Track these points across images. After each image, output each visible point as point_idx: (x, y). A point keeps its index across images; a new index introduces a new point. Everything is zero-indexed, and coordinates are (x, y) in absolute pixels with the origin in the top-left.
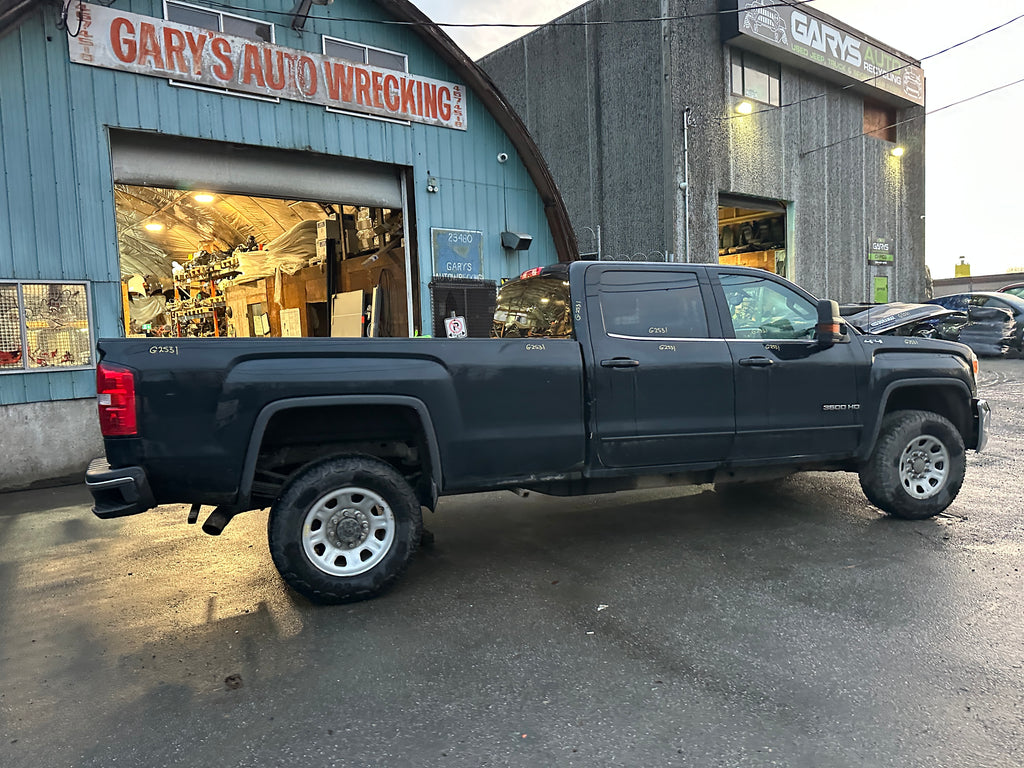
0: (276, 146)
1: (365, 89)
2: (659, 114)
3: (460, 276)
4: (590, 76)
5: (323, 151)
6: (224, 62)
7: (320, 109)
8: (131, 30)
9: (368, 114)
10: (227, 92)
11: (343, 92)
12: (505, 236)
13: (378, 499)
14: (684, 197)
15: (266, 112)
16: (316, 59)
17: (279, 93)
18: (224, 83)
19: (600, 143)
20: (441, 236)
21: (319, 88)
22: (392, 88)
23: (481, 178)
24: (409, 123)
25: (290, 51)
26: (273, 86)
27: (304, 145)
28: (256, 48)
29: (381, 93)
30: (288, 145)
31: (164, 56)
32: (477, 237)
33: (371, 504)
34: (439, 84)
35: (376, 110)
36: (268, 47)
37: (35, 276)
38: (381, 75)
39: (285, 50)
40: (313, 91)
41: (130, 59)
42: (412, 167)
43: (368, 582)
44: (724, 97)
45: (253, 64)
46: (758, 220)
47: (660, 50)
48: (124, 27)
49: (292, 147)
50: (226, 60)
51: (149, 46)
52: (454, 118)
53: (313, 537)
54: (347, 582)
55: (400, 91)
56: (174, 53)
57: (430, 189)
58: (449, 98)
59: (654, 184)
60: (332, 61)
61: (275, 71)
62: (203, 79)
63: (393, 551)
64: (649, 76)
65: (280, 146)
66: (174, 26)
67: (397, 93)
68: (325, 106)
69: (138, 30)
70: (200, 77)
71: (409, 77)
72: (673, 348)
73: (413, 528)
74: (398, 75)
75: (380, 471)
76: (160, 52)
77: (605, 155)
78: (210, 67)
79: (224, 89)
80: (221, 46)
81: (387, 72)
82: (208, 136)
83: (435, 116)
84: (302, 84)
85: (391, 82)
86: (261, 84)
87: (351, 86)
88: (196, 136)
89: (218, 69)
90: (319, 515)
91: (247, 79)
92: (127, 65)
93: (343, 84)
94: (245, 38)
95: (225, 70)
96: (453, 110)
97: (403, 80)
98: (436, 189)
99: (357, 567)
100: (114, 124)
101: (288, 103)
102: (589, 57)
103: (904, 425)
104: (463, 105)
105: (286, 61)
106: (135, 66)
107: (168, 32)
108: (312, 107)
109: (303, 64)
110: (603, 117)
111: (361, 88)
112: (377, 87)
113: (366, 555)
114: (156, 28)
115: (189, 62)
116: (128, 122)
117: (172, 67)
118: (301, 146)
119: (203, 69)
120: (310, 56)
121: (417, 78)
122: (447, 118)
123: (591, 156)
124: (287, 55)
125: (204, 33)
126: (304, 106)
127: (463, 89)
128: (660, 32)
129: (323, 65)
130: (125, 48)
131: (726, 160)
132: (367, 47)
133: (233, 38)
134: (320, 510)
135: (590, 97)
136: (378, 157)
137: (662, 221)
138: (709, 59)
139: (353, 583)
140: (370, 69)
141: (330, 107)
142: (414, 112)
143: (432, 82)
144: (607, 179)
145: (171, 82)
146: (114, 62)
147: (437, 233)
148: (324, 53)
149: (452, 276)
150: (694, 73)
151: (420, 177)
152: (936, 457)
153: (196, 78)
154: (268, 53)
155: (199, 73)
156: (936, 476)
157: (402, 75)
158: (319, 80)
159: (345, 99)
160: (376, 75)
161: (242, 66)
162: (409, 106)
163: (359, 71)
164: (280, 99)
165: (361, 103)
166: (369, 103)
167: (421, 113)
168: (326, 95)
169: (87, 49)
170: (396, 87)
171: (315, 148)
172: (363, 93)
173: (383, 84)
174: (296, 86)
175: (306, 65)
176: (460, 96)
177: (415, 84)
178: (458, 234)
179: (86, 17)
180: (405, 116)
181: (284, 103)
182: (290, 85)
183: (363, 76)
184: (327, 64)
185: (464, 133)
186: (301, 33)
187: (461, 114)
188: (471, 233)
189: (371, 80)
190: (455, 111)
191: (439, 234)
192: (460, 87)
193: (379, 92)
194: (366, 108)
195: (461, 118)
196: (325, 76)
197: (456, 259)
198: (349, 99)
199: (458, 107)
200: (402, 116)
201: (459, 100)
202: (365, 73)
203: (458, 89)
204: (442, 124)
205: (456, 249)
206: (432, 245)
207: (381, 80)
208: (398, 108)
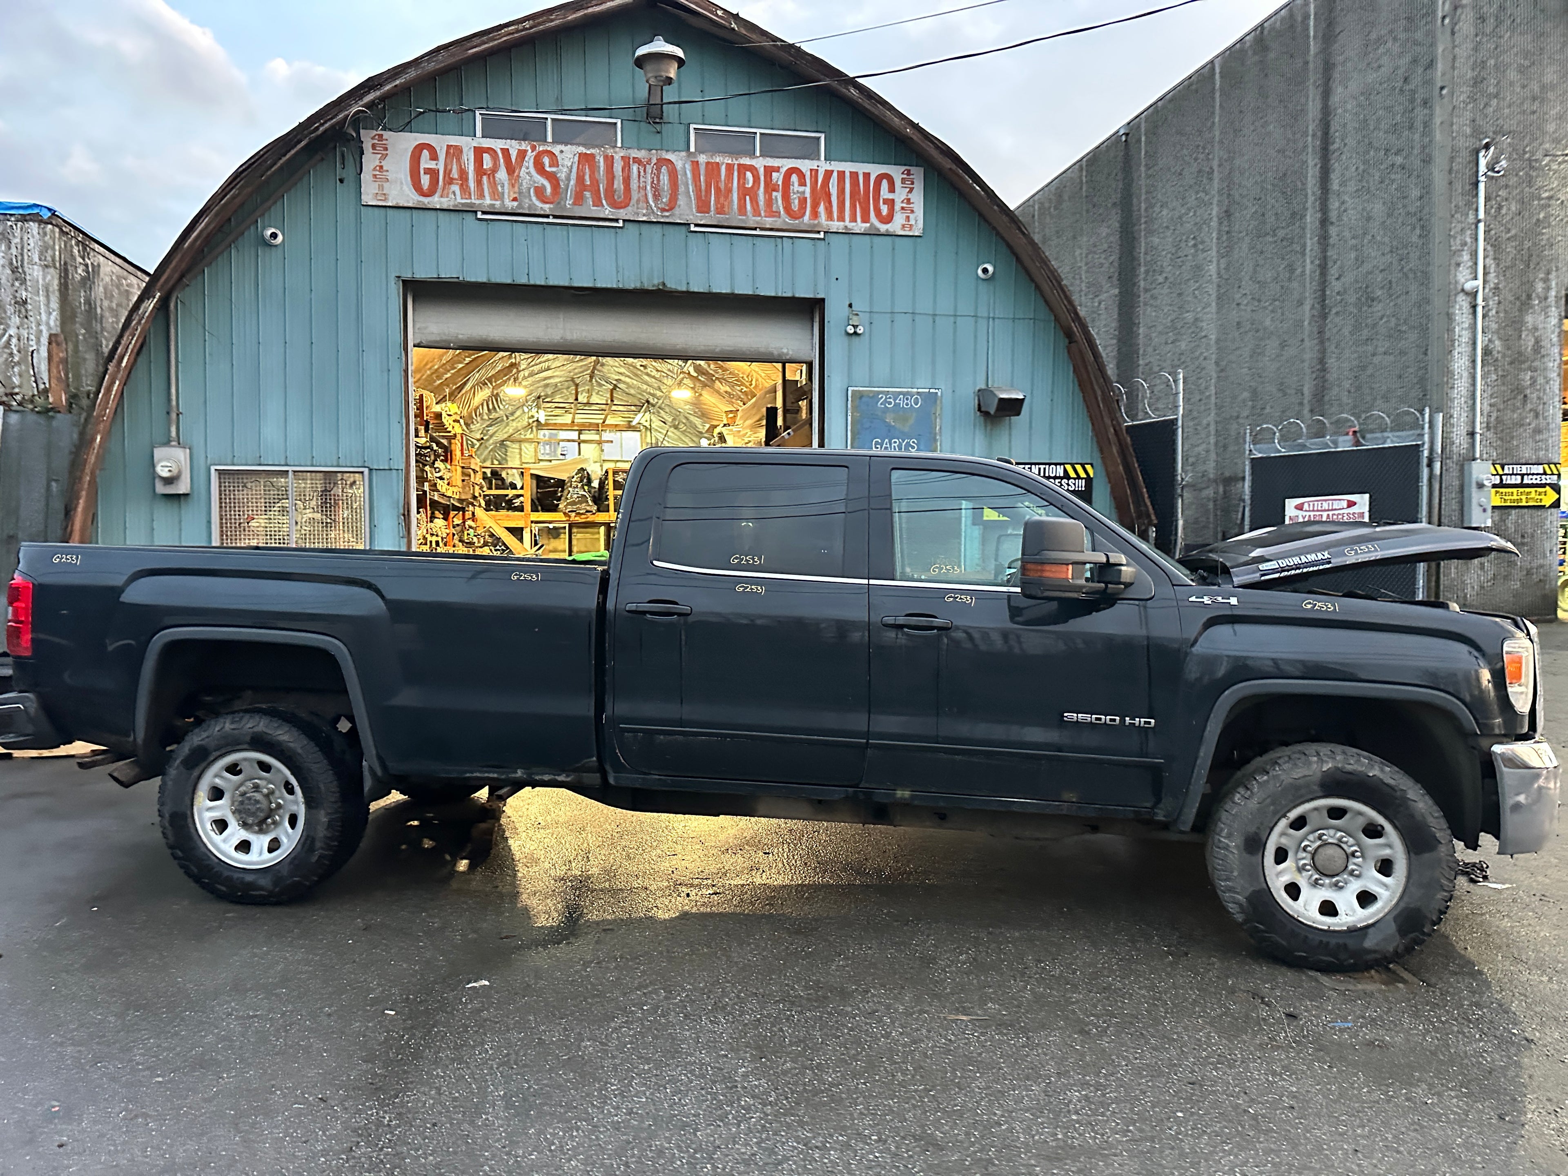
0: (615, 286)
1: (752, 193)
2: (1427, 161)
4: (1313, 108)
5: (683, 288)
6: (550, 182)
7: (683, 228)
8: (434, 157)
9: (755, 229)
10: (551, 220)
11: (717, 201)
12: (983, 394)
13: (287, 772)
14: (1474, 307)
15: (604, 240)
16: (678, 159)
17: (623, 214)
18: (547, 208)
19: (1324, 222)
20: (864, 399)
21: (682, 201)
22: (795, 186)
23: (945, 306)
24: (822, 235)
25: (641, 154)
26: (615, 205)
27: (656, 282)
28: (593, 156)
29: (778, 195)
30: (631, 285)
31: (472, 184)
32: (931, 399)
33: (281, 778)
34: (875, 170)
35: (769, 222)
36: (610, 152)
37: (309, 463)
38: (777, 169)
39: (634, 153)
40: (672, 205)
41: (430, 193)
42: (823, 300)
45: (587, 177)
47: (1433, 45)
48: (425, 153)
49: (638, 286)
50: (552, 178)
51: (455, 174)
52: (899, 219)
53: (210, 809)
54: (241, 875)
55: (808, 190)
56: (485, 178)
57: (851, 330)
58: (892, 189)
59: (1413, 288)
60: (702, 159)
61: (618, 184)
62: (519, 207)
64: (1413, 92)
65: (621, 286)
66: (487, 143)
67: (804, 192)
68: (689, 225)
69: (442, 156)
70: (515, 204)
71: (823, 166)
72: (761, 590)
73: (325, 819)
74: (805, 166)
75: (284, 735)
76: (467, 179)
77: (1332, 241)
78: (529, 189)
79: (547, 216)
80: (546, 160)
81: (787, 164)
82: (523, 280)
83: (865, 219)
84: (657, 197)
85: (794, 178)
86: (598, 203)
87: (729, 191)
88: (509, 281)
89: (540, 192)
90: (218, 780)
91: (579, 199)
92: (426, 200)
93: (718, 190)
94: (579, 144)
95: (549, 190)
96: (897, 207)
97: (814, 172)
98: (860, 330)
99: (261, 859)
100: (408, 275)
101: (636, 225)
102: (1313, 77)
104: (918, 199)
105: (635, 168)
106: (436, 201)
107: (479, 152)
108: (671, 228)
109: (659, 170)
110: (1332, 176)
111: (744, 192)
112: (771, 187)
113: (274, 845)
114: (465, 150)
115: (503, 187)
116: (424, 272)
117: (481, 196)
118: (650, 282)
119: (520, 193)
120: (670, 156)
121: (836, 166)
122: (889, 219)
123: (1309, 243)
124: (637, 160)
125: (525, 146)
126: (659, 227)
127: (918, 173)
128: (1434, 12)
129: (688, 167)
130: (425, 180)
132: (758, 131)
133: (562, 147)
134: (218, 775)
135: (1312, 143)
136: (767, 290)
140: (760, 163)
141: (697, 225)
142: (830, 217)
143: (861, 168)
145: (480, 215)
146: (411, 198)
147: (859, 396)
148: (692, 149)
150: (1512, 76)
151: (835, 312)
152: (1377, 848)
153: (510, 205)
154: (609, 160)
155: (515, 199)
156: (1374, 889)
157: (813, 164)
158: (682, 189)
159: (720, 211)
160: (769, 170)
161: (572, 183)
162: (822, 209)
163: (743, 168)
164: (624, 221)
165: (745, 214)
166: (756, 212)
167: (841, 218)
168: (691, 208)
169: (381, 187)
170: (802, 183)
171: (672, 285)
172: (748, 198)
173: (780, 183)
174: (648, 202)
175: (664, 169)
176: (913, 183)
177: (835, 174)
178: (896, 395)
179: (382, 149)
180: (815, 225)
181: (629, 226)
182: (638, 201)
183: (749, 175)
184: (695, 165)
185: (919, 240)
186: (658, 127)
187: (912, 211)
188: (918, 393)
189: (762, 178)
190: (903, 208)
191: (861, 397)
192: (913, 169)
193: (774, 194)
194: (752, 220)
195: (912, 216)
196: (690, 182)
197: (890, 433)
198: (726, 209)
199: (908, 201)
200: (810, 225)
201: (911, 190)
202: (752, 169)
203: (909, 174)
204: (878, 230)
205: (891, 419)
206: (850, 413)
207: (778, 177)
208: (804, 214)
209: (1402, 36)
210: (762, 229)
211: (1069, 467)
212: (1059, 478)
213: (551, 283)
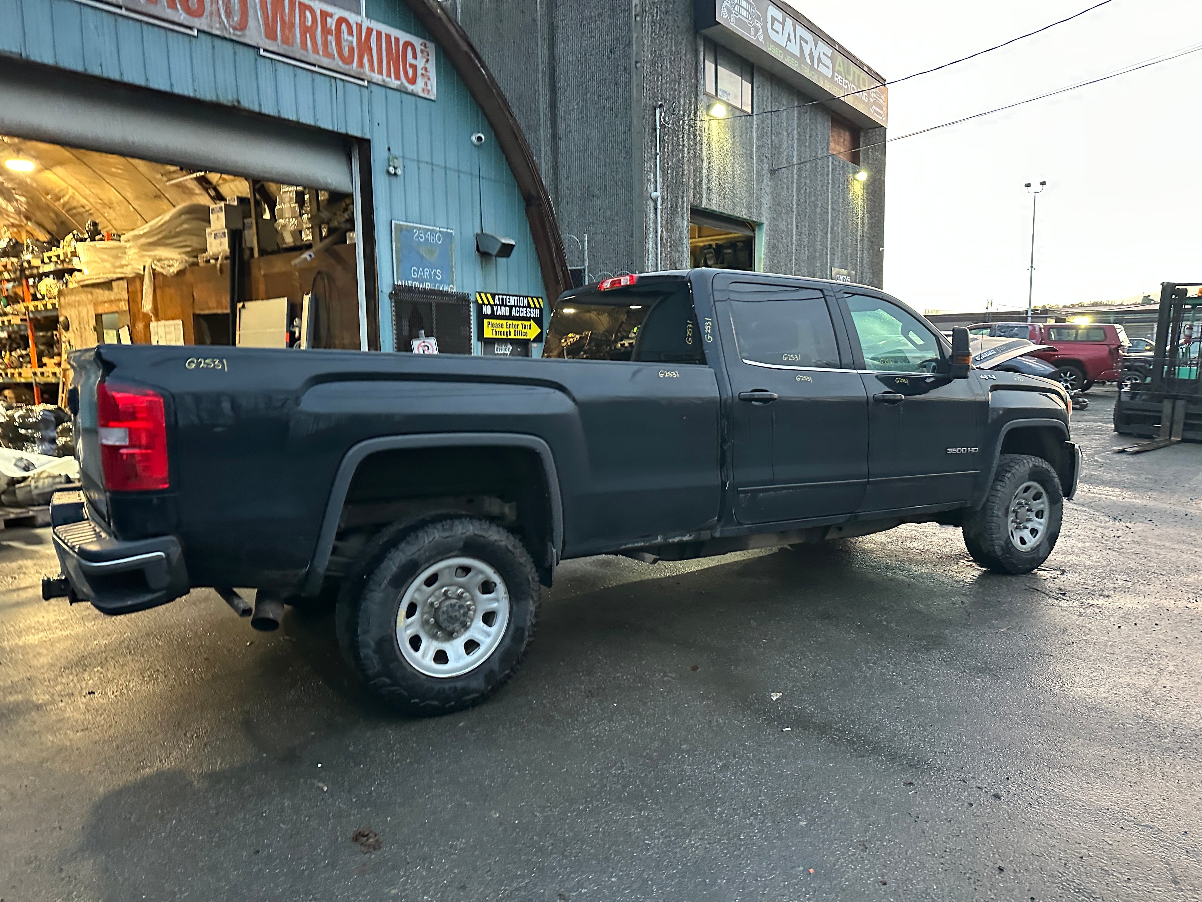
0: (192, 94)
1: (311, 32)
2: (628, 108)
3: (428, 286)
5: (256, 109)
7: (251, 51)
9: (314, 65)
10: (123, 12)
11: (282, 32)
12: (481, 239)
13: (490, 571)
14: (656, 209)
15: (177, 45)
17: (201, 23)
19: (555, 136)
20: (404, 232)
21: (251, 23)
22: (345, 35)
23: (452, 163)
24: (366, 83)
26: (189, 11)
27: (230, 98)
29: (331, 39)
30: (207, 97)
32: (448, 237)
33: (480, 578)
34: (404, 37)
35: (325, 62)
38: (331, 15)
40: (242, 26)
42: (368, 141)
43: (477, 684)
44: (697, 95)
46: (720, 242)
47: (630, 31)
49: (214, 99)
52: (420, 83)
53: (408, 627)
54: (452, 685)
55: (355, 40)
57: (392, 170)
58: (415, 57)
59: (622, 191)
63: (508, 640)
65: (197, 96)
67: (352, 42)
68: (259, 48)
71: (367, 23)
72: (809, 379)
74: (353, 18)
77: (561, 151)
81: (338, 13)
82: (96, 71)
83: (398, 78)
84: (228, 14)
85: (344, 26)
86: (173, 6)
87: (293, 25)
88: (80, 68)
90: (417, 596)
93: (282, 20)
96: (419, 71)
97: (359, 26)
98: (399, 172)
99: (461, 663)
101: (209, 39)
102: (542, 31)
103: (1014, 471)
104: (432, 69)
108: (241, 47)
110: (559, 105)
111: (305, 30)
112: (326, 31)
113: (471, 646)
118: (227, 98)
121: (376, 26)
122: (413, 81)
126: (229, 46)
127: (431, 47)
128: (630, 10)
131: (698, 170)
134: (418, 589)
136: (325, 123)
137: (632, 237)
138: (683, 49)
139: (459, 684)
140: (317, 6)
141: (265, 50)
142: (372, 69)
143: (395, 33)
144: (564, 181)
147: (399, 228)
149: (417, 285)
150: (667, 64)
151: (378, 155)
152: (1037, 505)
156: (1037, 526)
157: (358, 19)
158: (251, 12)
159: (285, 41)
160: (325, 15)
162: (366, 60)
163: (304, 6)
164: (198, 31)
165: (306, 50)
166: (316, 51)
167: (380, 72)
168: (260, 32)
170: (351, 33)
171: (246, 104)
172: (308, 36)
173: (333, 28)
174: (220, 16)
176: (428, 55)
177: (374, 33)
178: (425, 231)
180: (360, 73)
181: (202, 36)
182: (211, 14)
183: (308, 14)
185: (433, 103)
187: (429, 79)
188: (440, 232)
189: (319, 19)
190: (422, 74)
191: (401, 230)
192: (429, 44)
193: (329, 37)
194: (312, 57)
195: (429, 84)
196: (258, 7)
197: (423, 263)
198: (290, 40)
199: (426, 69)
200: (357, 73)
201: (427, 61)
202: (311, 9)
203: (425, 46)
204: (406, 88)
205: (422, 251)
206: (394, 243)
207: (331, 23)
208: (353, 61)
209: (608, 21)
210: (320, 67)
211: (530, 299)
212: (525, 307)
213: (126, 79)
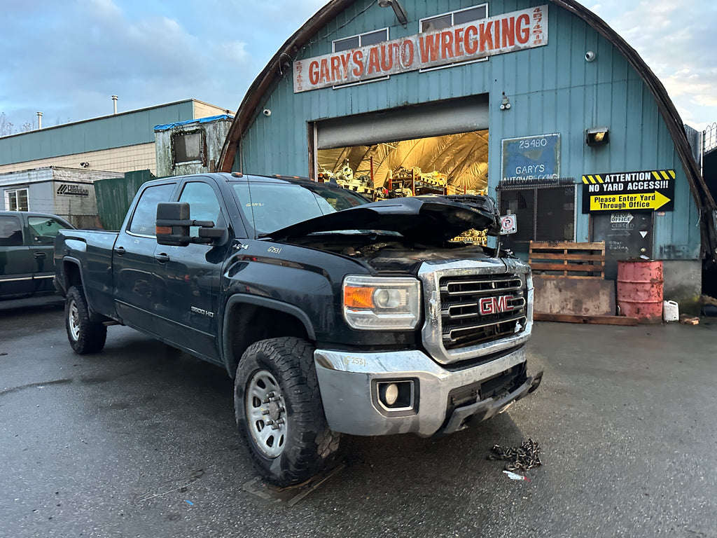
0: (387, 108)
1: (449, 46)
3: (530, 178)
6: (360, 66)
7: (416, 72)
8: (317, 66)
9: (451, 64)
10: (360, 83)
11: (432, 54)
15: (382, 86)
16: (413, 39)
17: (389, 72)
18: (358, 78)
20: (511, 145)
21: (415, 59)
22: (472, 36)
23: (564, 83)
24: (487, 59)
25: (397, 41)
26: (385, 69)
27: (404, 102)
28: (376, 48)
29: (462, 43)
30: (393, 105)
31: (330, 74)
32: (553, 140)
34: (516, 15)
35: (458, 58)
36: (384, 44)
38: (462, 30)
39: (394, 42)
40: (411, 62)
41: (316, 82)
42: (488, 94)
45: (374, 59)
48: (314, 66)
49: (396, 106)
50: (360, 63)
51: (325, 72)
52: (532, 38)
55: (478, 36)
56: (335, 71)
57: (503, 108)
58: (528, 22)
60: (425, 35)
61: (387, 59)
65: (389, 107)
66: (336, 55)
67: (476, 38)
68: (419, 70)
69: (320, 65)
70: (346, 79)
71: (487, 21)
74: (476, 24)
76: (328, 73)
78: (351, 71)
79: (358, 82)
80: (358, 56)
81: (466, 26)
82: (350, 113)
83: (512, 43)
84: (404, 61)
85: (471, 32)
86: (378, 70)
87: (438, 48)
88: (344, 115)
89: (355, 71)
91: (371, 70)
92: (314, 86)
93: (432, 49)
94: (371, 45)
95: (359, 70)
96: (531, 32)
97: (482, 26)
98: (508, 106)
100: (309, 120)
101: (395, 76)
104: (544, 24)
105: (394, 49)
106: (319, 85)
107: (333, 59)
108: (411, 74)
109: (405, 47)
111: (445, 46)
112: (458, 40)
114: (328, 60)
115: (341, 73)
116: (315, 118)
117: (334, 79)
118: (401, 103)
119: (348, 73)
120: (410, 38)
121: (495, 19)
122: (527, 39)
124: (395, 45)
125: (350, 52)
126: (405, 75)
127: (544, 8)
129: (418, 41)
130: (314, 77)
132: (452, 13)
133: (365, 48)
136: (458, 94)
140: (453, 29)
141: (422, 69)
142: (491, 48)
143: (508, 16)
145: (333, 88)
146: (310, 86)
147: (508, 144)
148: (420, 32)
149: (520, 178)
151: (494, 100)
153: (344, 80)
154: (383, 48)
155: (346, 77)
157: (481, 22)
158: (415, 53)
159: (433, 59)
160: (458, 32)
161: (368, 63)
162: (486, 44)
163: (444, 34)
164: (390, 76)
165: (446, 57)
167: (498, 46)
168: (419, 61)
169: (300, 84)
170: (475, 33)
171: (411, 102)
172: (447, 49)
173: (463, 37)
174: (399, 63)
175: (407, 45)
176: (541, 15)
177: (494, 24)
178: (530, 140)
179: (300, 68)
180: (482, 54)
181: (392, 77)
182: (395, 65)
183: (447, 37)
184: (421, 39)
185: (545, 47)
186: (405, 26)
187: (541, 32)
188: (545, 137)
189: (454, 36)
190: (535, 31)
191: (509, 145)
192: (541, 8)
193: (460, 43)
194: (449, 60)
195: (540, 35)
196: (419, 48)
197: (527, 163)
198: (436, 57)
199: (538, 27)
200: (480, 55)
201: (540, 20)
202: (449, 33)
203: (538, 10)
204: (520, 48)
205: (527, 155)
206: (502, 154)
207: (462, 34)
208: (476, 50)
210: (454, 63)
211: (655, 174)
212: (648, 180)
213: (361, 112)
